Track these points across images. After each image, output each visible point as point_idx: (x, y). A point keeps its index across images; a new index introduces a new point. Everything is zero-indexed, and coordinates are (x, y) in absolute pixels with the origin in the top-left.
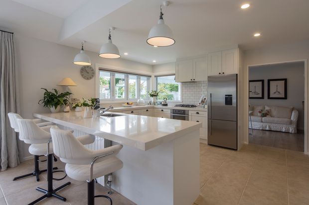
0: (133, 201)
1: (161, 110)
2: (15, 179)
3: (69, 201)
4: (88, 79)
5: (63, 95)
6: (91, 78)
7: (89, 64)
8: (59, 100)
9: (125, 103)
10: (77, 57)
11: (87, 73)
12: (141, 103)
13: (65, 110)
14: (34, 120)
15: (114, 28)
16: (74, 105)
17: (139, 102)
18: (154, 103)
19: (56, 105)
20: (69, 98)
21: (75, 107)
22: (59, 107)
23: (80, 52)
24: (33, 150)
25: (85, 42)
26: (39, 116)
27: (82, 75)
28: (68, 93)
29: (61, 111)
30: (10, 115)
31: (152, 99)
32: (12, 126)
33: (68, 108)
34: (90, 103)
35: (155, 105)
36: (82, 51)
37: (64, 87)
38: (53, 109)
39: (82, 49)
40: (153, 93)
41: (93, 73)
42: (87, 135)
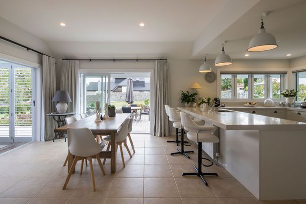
0: (232, 175)
1: (297, 112)
2: (168, 142)
3: (191, 159)
4: (211, 82)
5: (193, 95)
6: (213, 81)
7: (211, 71)
8: (190, 99)
9: (246, 103)
10: (202, 67)
11: (211, 78)
12: (269, 103)
13: (194, 106)
14: (176, 110)
15: (226, 42)
16: (199, 103)
17: (266, 103)
18: (289, 105)
19: (188, 102)
20: (196, 97)
21: (200, 104)
22: (190, 103)
23: (203, 63)
24: (174, 125)
25: (207, 55)
26: (179, 108)
27: (206, 80)
28: (196, 94)
29: (191, 106)
30: (165, 106)
31: (287, 100)
32: (167, 112)
33: (195, 104)
34: (206, 101)
35: (290, 106)
36: (205, 62)
37: (194, 89)
38: (186, 104)
39: (205, 61)
40: (287, 93)
41: (215, 77)
42: (200, 120)
